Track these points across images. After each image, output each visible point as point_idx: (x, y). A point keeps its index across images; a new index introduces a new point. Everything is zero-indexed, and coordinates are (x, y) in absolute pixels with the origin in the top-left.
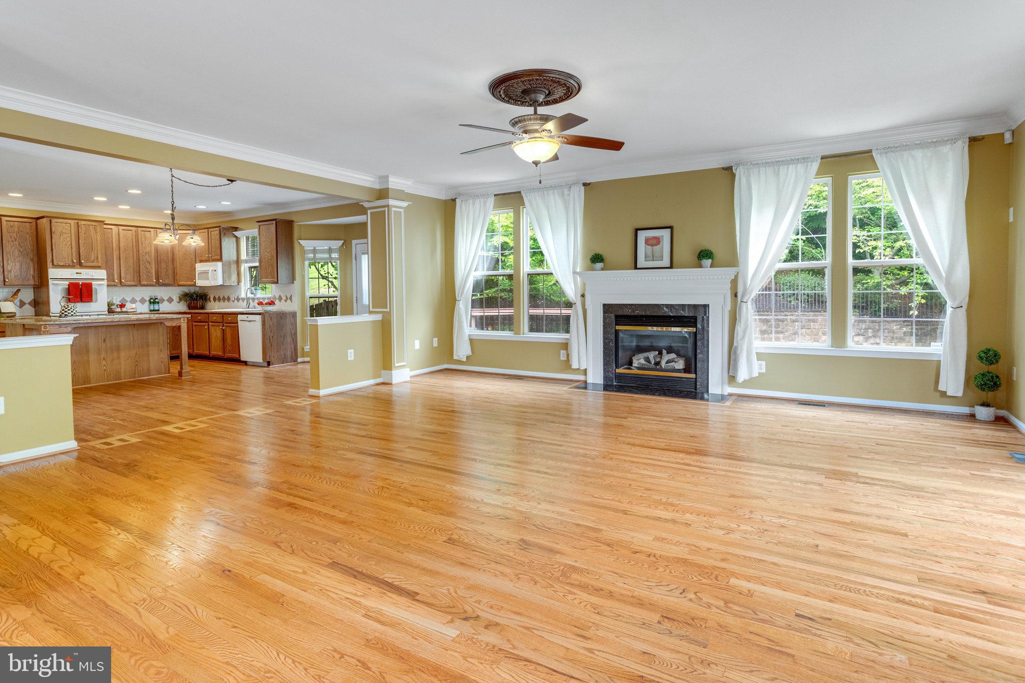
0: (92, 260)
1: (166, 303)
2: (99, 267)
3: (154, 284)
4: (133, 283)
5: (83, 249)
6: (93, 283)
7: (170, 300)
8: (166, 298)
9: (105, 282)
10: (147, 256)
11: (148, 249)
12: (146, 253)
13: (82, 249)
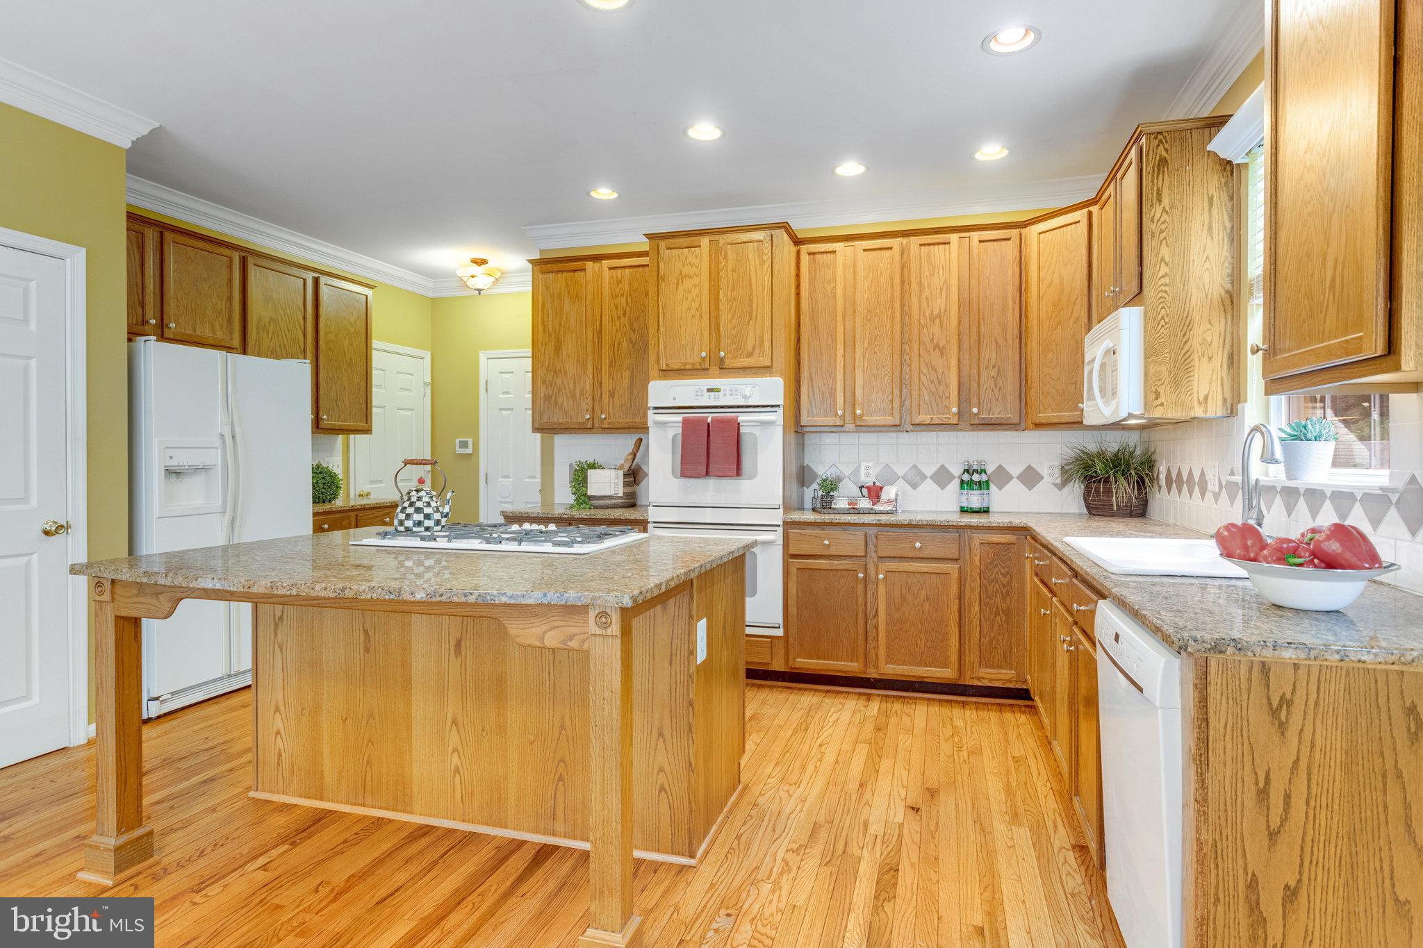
0: (750, 348)
1: (1015, 486)
2: (766, 370)
3: (955, 421)
4: (889, 420)
5: (730, 316)
6: (741, 418)
7: (1030, 478)
8: (1015, 471)
9: (777, 417)
10: (935, 329)
11: (938, 305)
12: (933, 320)
13: (724, 317)
